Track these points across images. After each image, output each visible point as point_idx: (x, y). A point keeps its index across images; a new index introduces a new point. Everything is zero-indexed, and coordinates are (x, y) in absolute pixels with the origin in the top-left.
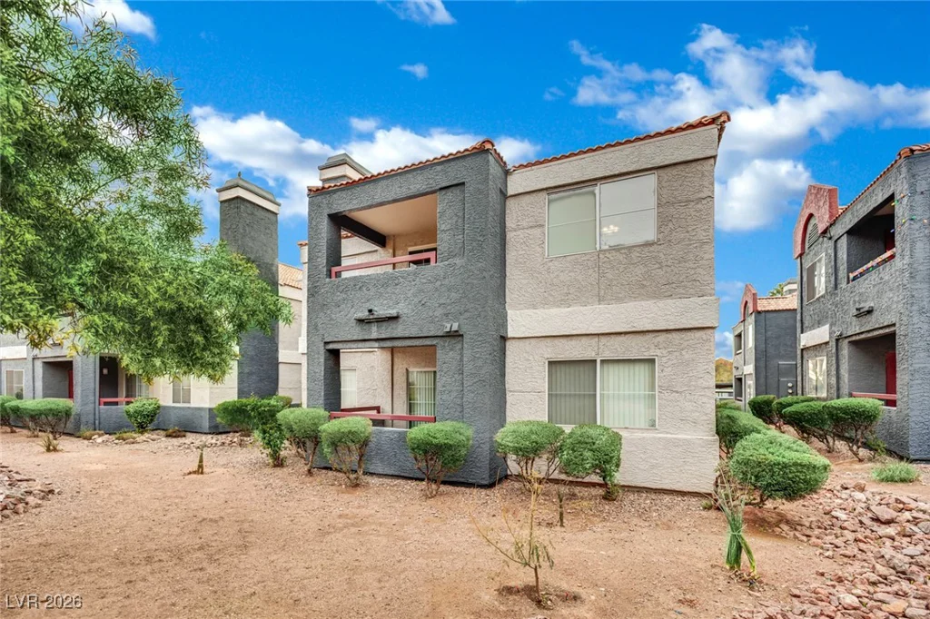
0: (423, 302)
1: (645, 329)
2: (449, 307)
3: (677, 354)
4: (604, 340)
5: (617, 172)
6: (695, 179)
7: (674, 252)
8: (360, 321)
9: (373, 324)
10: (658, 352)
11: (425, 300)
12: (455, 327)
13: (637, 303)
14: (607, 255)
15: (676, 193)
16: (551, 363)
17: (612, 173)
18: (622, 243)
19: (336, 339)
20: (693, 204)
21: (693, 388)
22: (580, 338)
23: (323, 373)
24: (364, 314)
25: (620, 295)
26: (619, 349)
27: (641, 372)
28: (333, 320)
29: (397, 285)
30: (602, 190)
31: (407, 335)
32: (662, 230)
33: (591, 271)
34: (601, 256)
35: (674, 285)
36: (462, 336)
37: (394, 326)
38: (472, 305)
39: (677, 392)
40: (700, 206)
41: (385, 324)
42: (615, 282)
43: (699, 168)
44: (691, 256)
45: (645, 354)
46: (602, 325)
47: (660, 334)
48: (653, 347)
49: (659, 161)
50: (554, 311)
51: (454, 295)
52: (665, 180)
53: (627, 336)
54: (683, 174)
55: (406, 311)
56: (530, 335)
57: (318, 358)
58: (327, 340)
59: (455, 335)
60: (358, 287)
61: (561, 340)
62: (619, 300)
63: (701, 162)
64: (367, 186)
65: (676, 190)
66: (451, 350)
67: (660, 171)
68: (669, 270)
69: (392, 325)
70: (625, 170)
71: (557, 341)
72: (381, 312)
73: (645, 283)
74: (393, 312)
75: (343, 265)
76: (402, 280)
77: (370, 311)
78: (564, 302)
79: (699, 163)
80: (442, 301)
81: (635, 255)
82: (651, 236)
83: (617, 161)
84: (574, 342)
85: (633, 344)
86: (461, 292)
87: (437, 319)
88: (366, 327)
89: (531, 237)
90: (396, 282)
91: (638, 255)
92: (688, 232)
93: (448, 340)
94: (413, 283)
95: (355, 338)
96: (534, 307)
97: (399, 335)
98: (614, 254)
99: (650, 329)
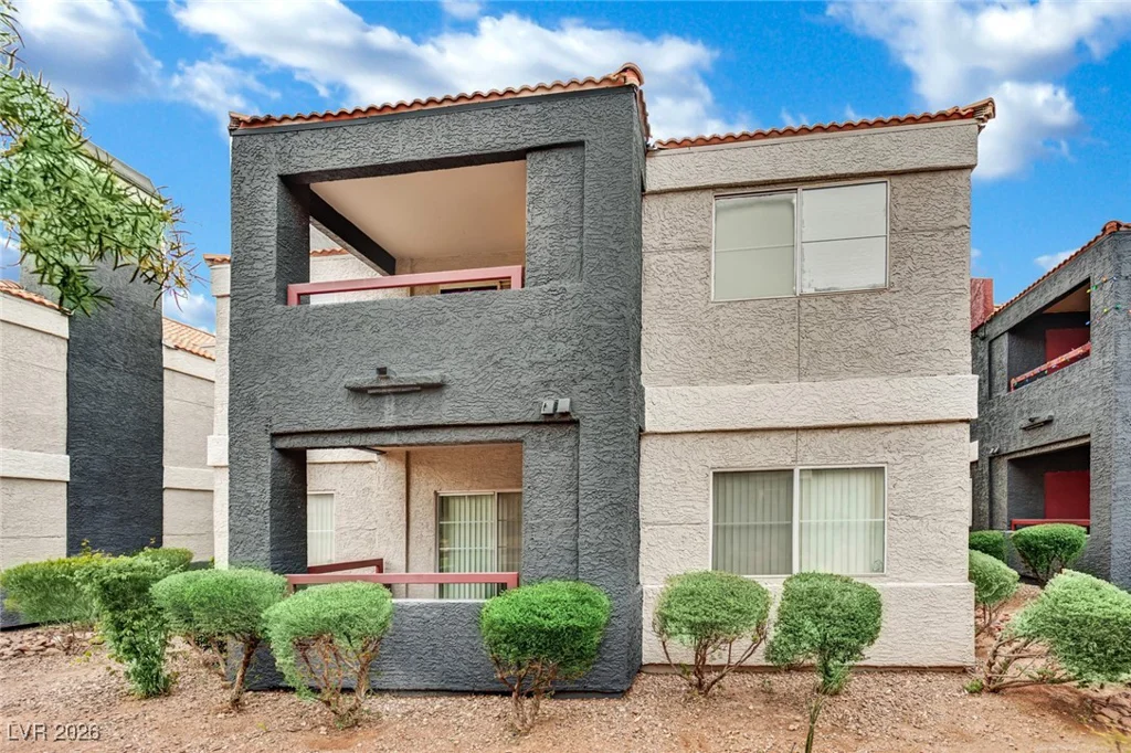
0: (496, 359)
1: (871, 422)
2: (550, 370)
3: (917, 460)
4: (806, 438)
5: (830, 173)
6: (944, 197)
7: (915, 305)
8: (358, 392)
9: (387, 398)
10: (889, 457)
11: (500, 355)
12: (564, 405)
13: (858, 380)
14: (813, 303)
15: (917, 215)
16: (719, 476)
17: (822, 174)
18: (835, 286)
19: (299, 428)
20: (942, 234)
21: (938, 511)
22: (767, 434)
23: (268, 497)
24: (367, 378)
25: (833, 368)
26: (829, 452)
27: (861, 487)
28: (293, 389)
29: (439, 323)
30: (807, 199)
31: (460, 421)
32: (897, 270)
33: (786, 327)
34: (802, 303)
35: (913, 356)
36: (576, 423)
37: (434, 402)
38: (598, 367)
39: (916, 518)
40: (950, 238)
41: (413, 399)
42: (824, 347)
43: (951, 181)
44: (938, 313)
45: (869, 459)
46: (802, 413)
47: (892, 429)
48: (880, 449)
49: (894, 164)
50: (726, 389)
51: (562, 348)
52: (902, 193)
53: (841, 432)
54: (928, 188)
55: (458, 374)
56: (685, 429)
57: (257, 466)
58: (276, 430)
59: (562, 422)
60: (353, 324)
61: (737, 437)
62: (831, 375)
63: (954, 173)
64: (373, 128)
65: (919, 211)
66: (553, 448)
67: (896, 181)
68: (906, 331)
69: (432, 399)
70: (843, 171)
71: (728, 439)
72: (403, 374)
73: (870, 349)
74: (434, 376)
75: (314, 279)
76: (450, 315)
77: (382, 371)
78: (743, 375)
79: (951, 173)
80: (537, 357)
81: (856, 305)
82: (878, 278)
83: (832, 156)
84: (757, 441)
85: (851, 445)
86: (577, 341)
87: (526, 391)
88: (371, 403)
89: (686, 265)
90: (439, 317)
91: (860, 305)
92: (934, 276)
93: (547, 430)
94: (476, 322)
95: (345, 425)
96: (691, 382)
97: (445, 420)
98: (823, 303)
99: (879, 421)
